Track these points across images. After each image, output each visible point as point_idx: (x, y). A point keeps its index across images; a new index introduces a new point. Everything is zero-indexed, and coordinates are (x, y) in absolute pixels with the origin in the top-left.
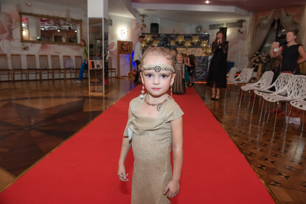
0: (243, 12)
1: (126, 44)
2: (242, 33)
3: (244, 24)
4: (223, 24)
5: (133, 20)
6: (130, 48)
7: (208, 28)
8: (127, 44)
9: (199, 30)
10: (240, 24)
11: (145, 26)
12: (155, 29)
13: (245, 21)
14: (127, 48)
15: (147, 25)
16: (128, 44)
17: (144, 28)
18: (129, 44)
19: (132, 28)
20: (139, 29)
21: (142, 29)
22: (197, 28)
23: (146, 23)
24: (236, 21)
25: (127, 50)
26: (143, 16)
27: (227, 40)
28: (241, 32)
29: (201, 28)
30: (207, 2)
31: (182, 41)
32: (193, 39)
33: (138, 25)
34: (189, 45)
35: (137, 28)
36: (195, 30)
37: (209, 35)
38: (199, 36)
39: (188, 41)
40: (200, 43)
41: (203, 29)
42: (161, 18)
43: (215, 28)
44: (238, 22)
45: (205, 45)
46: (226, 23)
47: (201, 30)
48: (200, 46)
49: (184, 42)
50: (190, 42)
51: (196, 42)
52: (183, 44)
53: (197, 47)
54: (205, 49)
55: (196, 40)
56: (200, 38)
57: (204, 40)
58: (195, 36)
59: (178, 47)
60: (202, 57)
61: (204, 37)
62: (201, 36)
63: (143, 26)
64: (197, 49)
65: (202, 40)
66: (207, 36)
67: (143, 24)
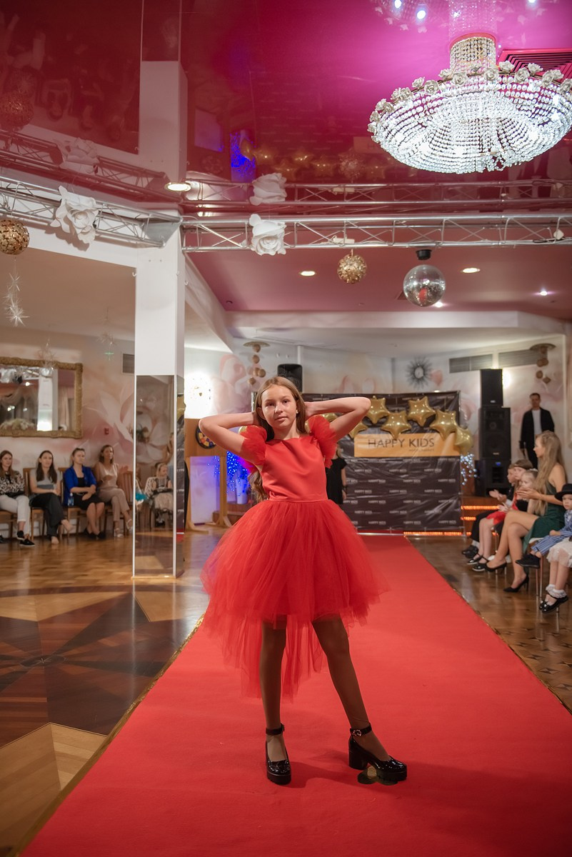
0: (545, 322)
2: (547, 381)
3: (550, 355)
4: (490, 356)
5: (225, 357)
7: (445, 369)
9: (419, 373)
10: (539, 354)
11: (263, 374)
13: (553, 346)
15: (266, 370)
17: (257, 378)
19: (223, 381)
20: (246, 380)
21: (253, 382)
22: (415, 368)
23: (263, 364)
24: (527, 347)
26: (257, 345)
27: (506, 404)
28: (544, 377)
29: (423, 367)
30: (439, 304)
31: (382, 413)
32: (412, 407)
33: (241, 369)
34: (398, 424)
35: (236, 379)
36: (409, 373)
37: (455, 394)
38: (429, 399)
39: (397, 413)
40: (432, 418)
41: (430, 370)
42: (306, 347)
43: (467, 370)
44: (532, 349)
45: (449, 424)
46: (500, 354)
47: (424, 374)
48: (433, 425)
49: (386, 417)
50: (402, 415)
51: (423, 417)
52: (383, 423)
53: (425, 429)
54: (452, 435)
55: (420, 410)
56: (432, 405)
57: (443, 410)
58: (416, 400)
59: (370, 433)
60: (441, 460)
61: (442, 401)
62: (433, 398)
63: (257, 375)
64: (426, 436)
65: (438, 408)
66: (450, 397)
67: (257, 369)
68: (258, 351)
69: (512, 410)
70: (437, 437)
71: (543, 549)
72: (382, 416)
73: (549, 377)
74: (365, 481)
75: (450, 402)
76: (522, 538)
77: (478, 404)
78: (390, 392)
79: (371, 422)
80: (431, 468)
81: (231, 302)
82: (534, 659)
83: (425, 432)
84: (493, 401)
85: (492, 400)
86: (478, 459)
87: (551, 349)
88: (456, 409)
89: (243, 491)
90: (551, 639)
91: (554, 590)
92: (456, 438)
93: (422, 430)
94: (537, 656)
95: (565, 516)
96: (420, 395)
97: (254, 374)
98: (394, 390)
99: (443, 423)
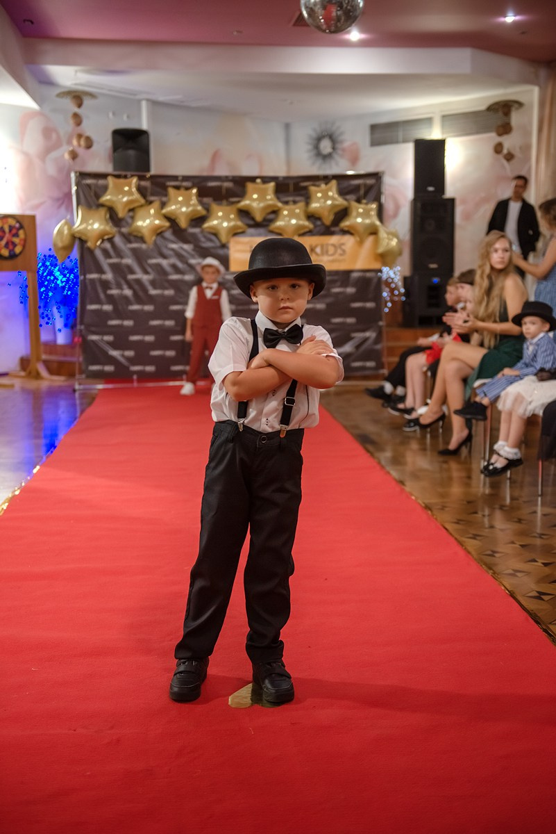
0: (511, 65)
1: (7, 229)
2: (509, 157)
3: (516, 118)
4: (429, 121)
5: (30, 115)
6: (24, 246)
7: (363, 138)
8: (11, 228)
9: (326, 146)
10: (499, 117)
11: (89, 144)
12: (131, 153)
13: (520, 104)
14: (15, 245)
15: (94, 137)
16: (17, 225)
17: (81, 151)
18: (21, 227)
19: (26, 154)
20: (63, 153)
21: (74, 155)
22: (319, 139)
23: (88, 128)
24: (483, 107)
25: (13, 256)
26: (78, 97)
27: (450, 191)
28: (505, 151)
29: (332, 138)
30: (355, 35)
31: (269, 206)
32: (313, 198)
33: (54, 136)
34: (294, 221)
35: (48, 150)
36: (310, 147)
37: (377, 176)
38: (338, 184)
39: (291, 206)
40: (343, 214)
41: (342, 142)
42: (154, 103)
43: (393, 141)
44: (490, 108)
45: (367, 221)
46: (444, 117)
47: (334, 148)
48: (345, 224)
49: (276, 212)
50: (298, 209)
51: (330, 211)
52: (272, 221)
53: (333, 229)
54: (370, 240)
55: (325, 200)
56: (342, 192)
57: (359, 201)
58: (318, 186)
59: (252, 235)
60: (355, 275)
61: (358, 188)
62: (345, 183)
63: (79, 145)
64: (334, 239)
65: (352, 197)
66: (370, 181)
67: (80, 136)
68: (80, 105)
69: (457, 203)
70: (349, 241)
71: (492, 395)
72: (270, 210)
73: (513, 152)
74: (246, 307)
75: (369, 189)
76: (465, 381)
77: (409, 193)
78: (281, 172)
79: (253, 219)
80: (341, 286)
81: (32, 23)
82: (474, 538)
83: (331, 233)
84: (431, 189)
85: (430, 186)
86: (407, 273)
87: (517, 109)
88: (377, 199)
89: (66, 325)
90: (498, 515)
91: (506, 449)
92: (377, 243)
93: (327, 231)
94: (478, 536)
95: (525, 346)
96: (326, 179)
97: (75, 142)
98: (289, 170)
99: (359, 220)
